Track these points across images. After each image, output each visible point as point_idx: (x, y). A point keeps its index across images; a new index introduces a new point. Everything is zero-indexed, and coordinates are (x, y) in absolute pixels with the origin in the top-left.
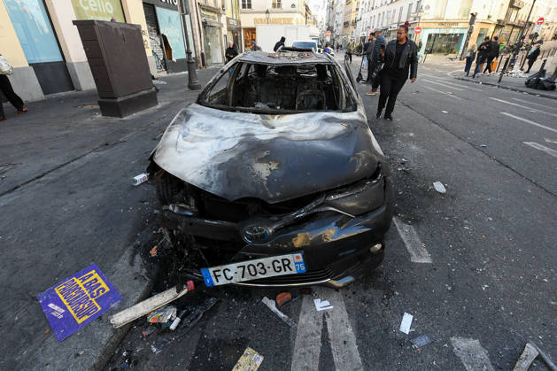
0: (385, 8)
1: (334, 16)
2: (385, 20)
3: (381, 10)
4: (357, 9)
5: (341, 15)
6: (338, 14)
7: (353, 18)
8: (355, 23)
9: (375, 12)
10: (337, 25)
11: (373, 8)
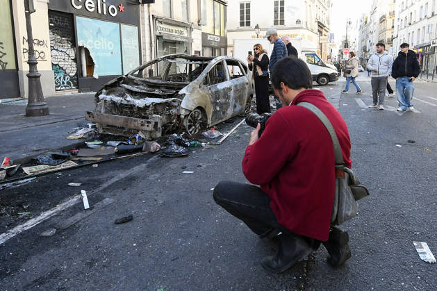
0: (425, 23)
1: (367, 36)
2: (427, 36)
3: (420, 25)
4: (393, 27)
5: (374, 34)
6: (371, 33)
7: (388, 35)
8: (391, 41)
9: (413, 28)
10: (371, 45)
11: (410, 24)
